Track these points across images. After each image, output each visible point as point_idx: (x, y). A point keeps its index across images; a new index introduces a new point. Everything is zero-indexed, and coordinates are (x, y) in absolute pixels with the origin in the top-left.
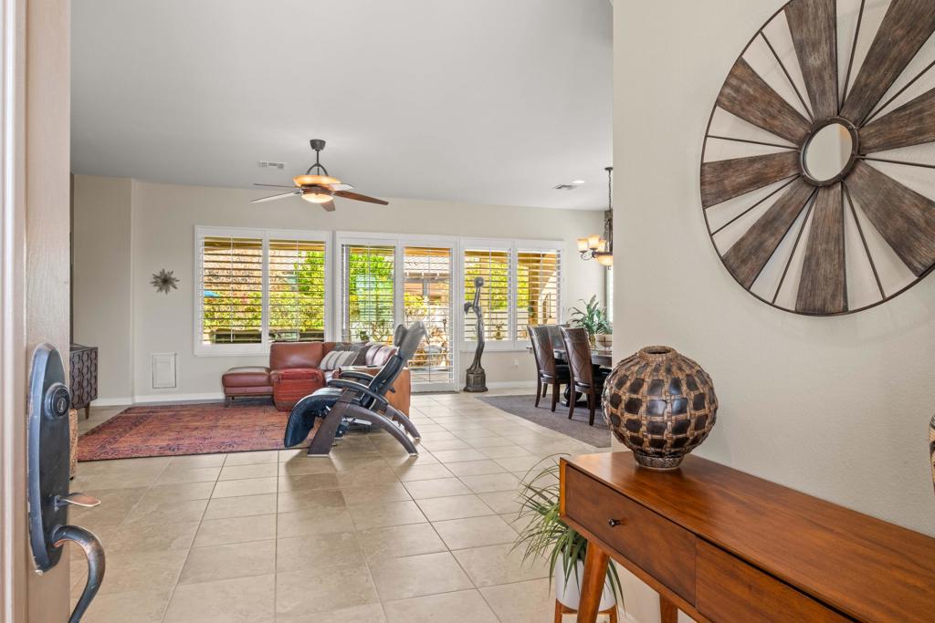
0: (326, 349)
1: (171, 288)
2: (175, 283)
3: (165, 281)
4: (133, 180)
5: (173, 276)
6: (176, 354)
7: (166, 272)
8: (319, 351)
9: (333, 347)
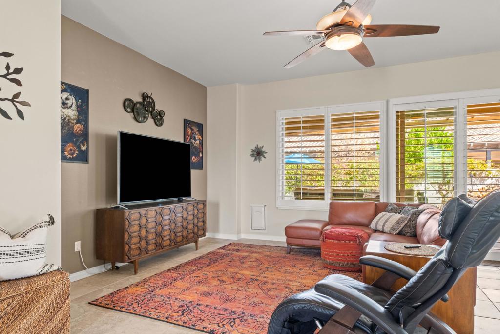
0: (379, 209)
1: (263, 158)
2: (265, 154)
3: (258, 153)
4: (237, 84)
5: (263, 150)
6: (265, 206)
7: (259, 147)
8: (372, 210)
9: (385, 207)
